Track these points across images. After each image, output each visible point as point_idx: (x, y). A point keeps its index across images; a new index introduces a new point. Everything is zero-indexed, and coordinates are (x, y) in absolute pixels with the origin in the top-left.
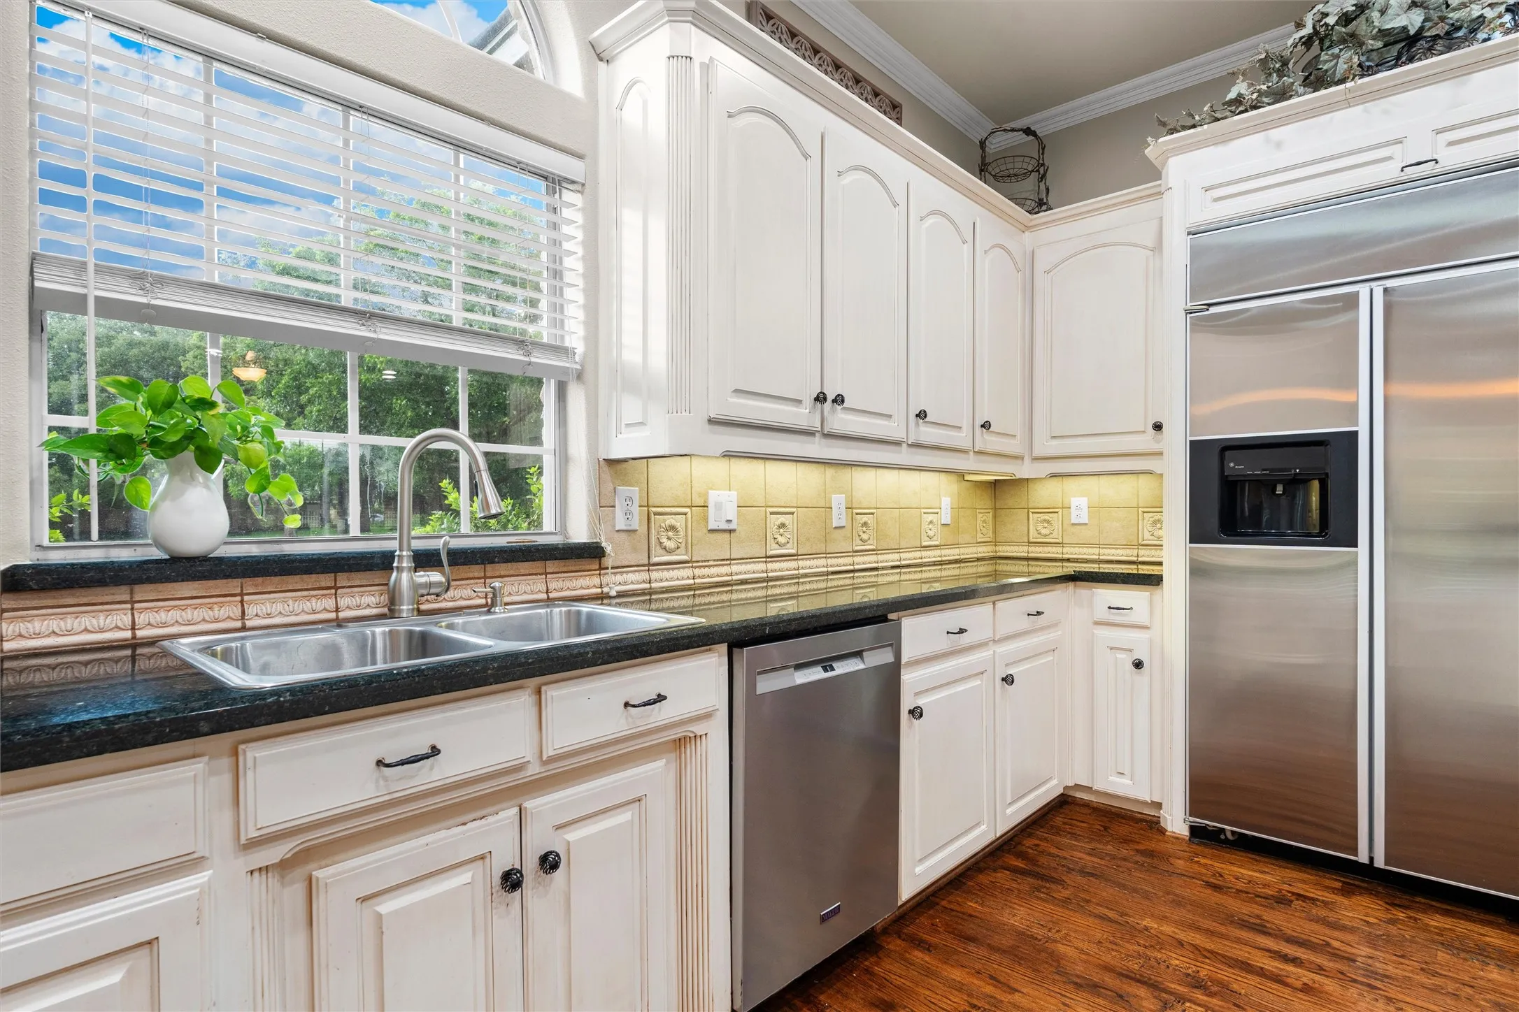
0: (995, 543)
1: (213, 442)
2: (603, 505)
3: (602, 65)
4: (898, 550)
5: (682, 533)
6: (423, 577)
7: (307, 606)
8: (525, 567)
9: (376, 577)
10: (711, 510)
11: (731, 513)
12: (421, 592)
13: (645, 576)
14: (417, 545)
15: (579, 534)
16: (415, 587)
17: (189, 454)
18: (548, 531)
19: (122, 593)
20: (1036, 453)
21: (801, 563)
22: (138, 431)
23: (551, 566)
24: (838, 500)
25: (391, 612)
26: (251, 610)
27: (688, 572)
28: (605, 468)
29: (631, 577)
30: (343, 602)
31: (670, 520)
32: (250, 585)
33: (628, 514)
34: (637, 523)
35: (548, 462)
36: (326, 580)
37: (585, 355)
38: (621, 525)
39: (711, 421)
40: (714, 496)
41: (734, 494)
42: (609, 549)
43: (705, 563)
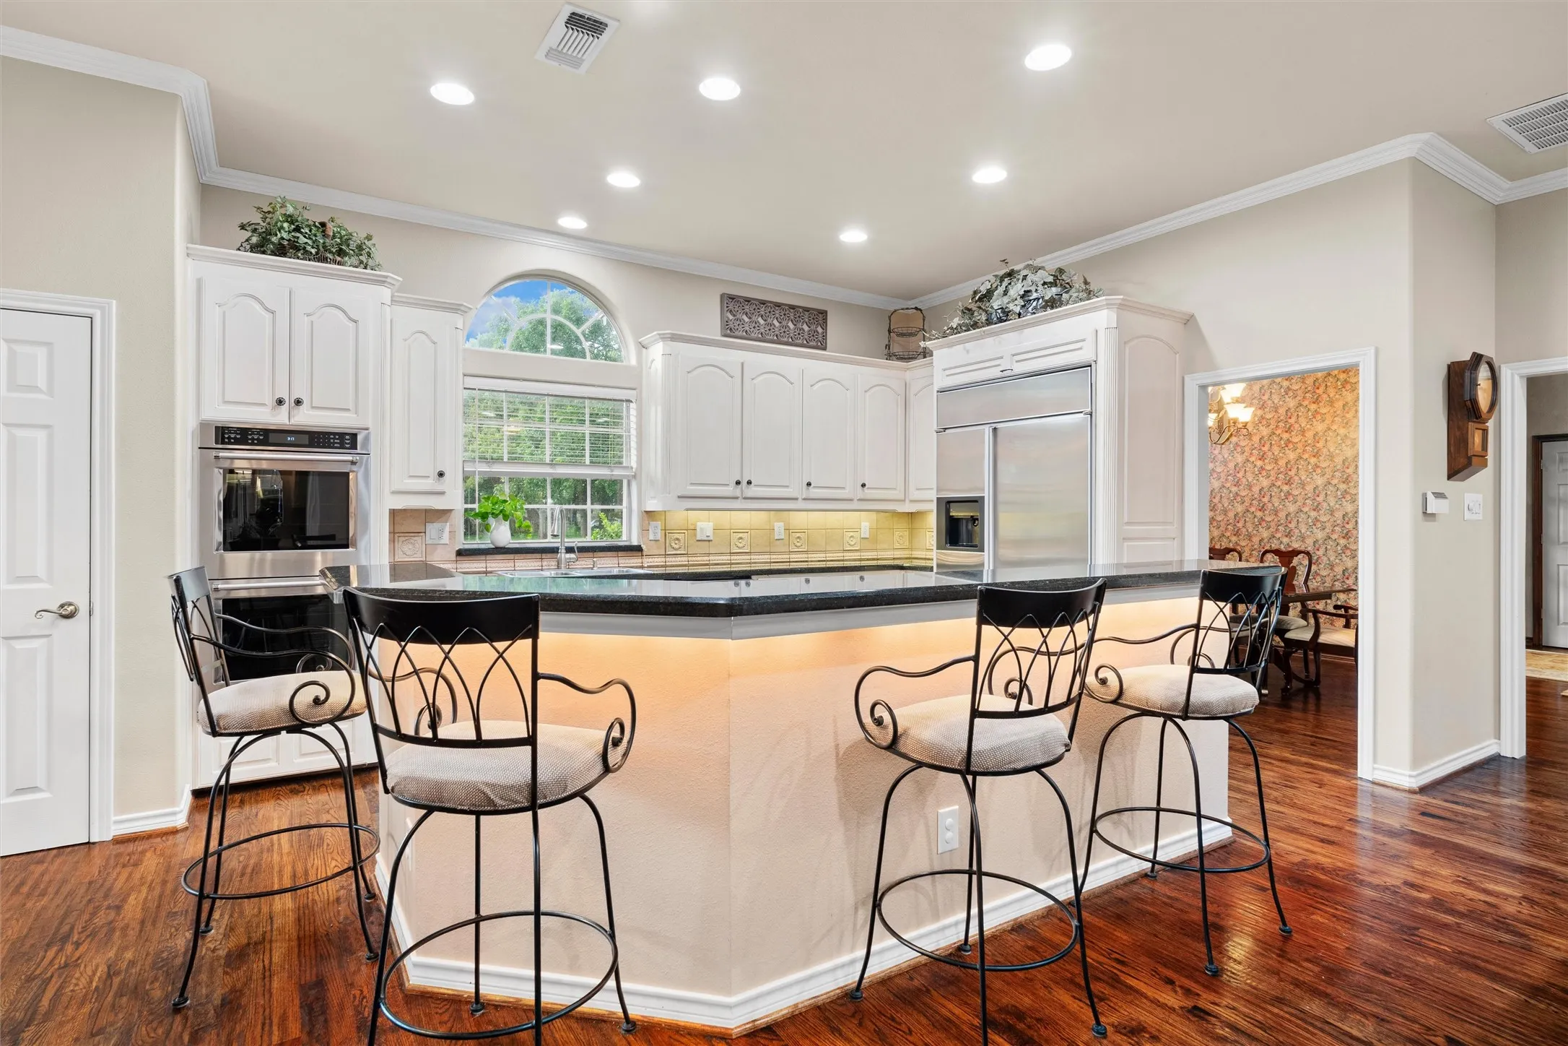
0: (912, 549)
1: (507, 513)
2: (644, 530)
3: (644, 350)
4: (825, 552)
5: (682, 541)
6: (568, 556)
7: (533, 564)
8: (609, 554)
9: (553, 555)
10: (698, 530)
11: (709, 532)
12: (568, 561)
13: (663, 560)
14: (567, 545)
15: (635, 543)
16: (566, 559)
17: (501, 516)
18: (623, 541)
19: (483, 557)
20: (912, 498)
21: (752, 557)
22: (489, 511)
23: (620, 554)
24: (779, 527)
25: (558, 567)
26: (517, 565)
27: (686, 559)
28: (644, 514)
29: (656, 560)
30: (545, 563)
31: (677, 536)
32: (517, 556)
33: (655, 533)
34: (660, 536)
35: (625, 511)
36: (538, 556)
37: (637, 469)
38: (651, 537)
39: (679, 497)
40: (699, 525)
41: (711, 524)
42: (644, 547)
43: (695, 555)
